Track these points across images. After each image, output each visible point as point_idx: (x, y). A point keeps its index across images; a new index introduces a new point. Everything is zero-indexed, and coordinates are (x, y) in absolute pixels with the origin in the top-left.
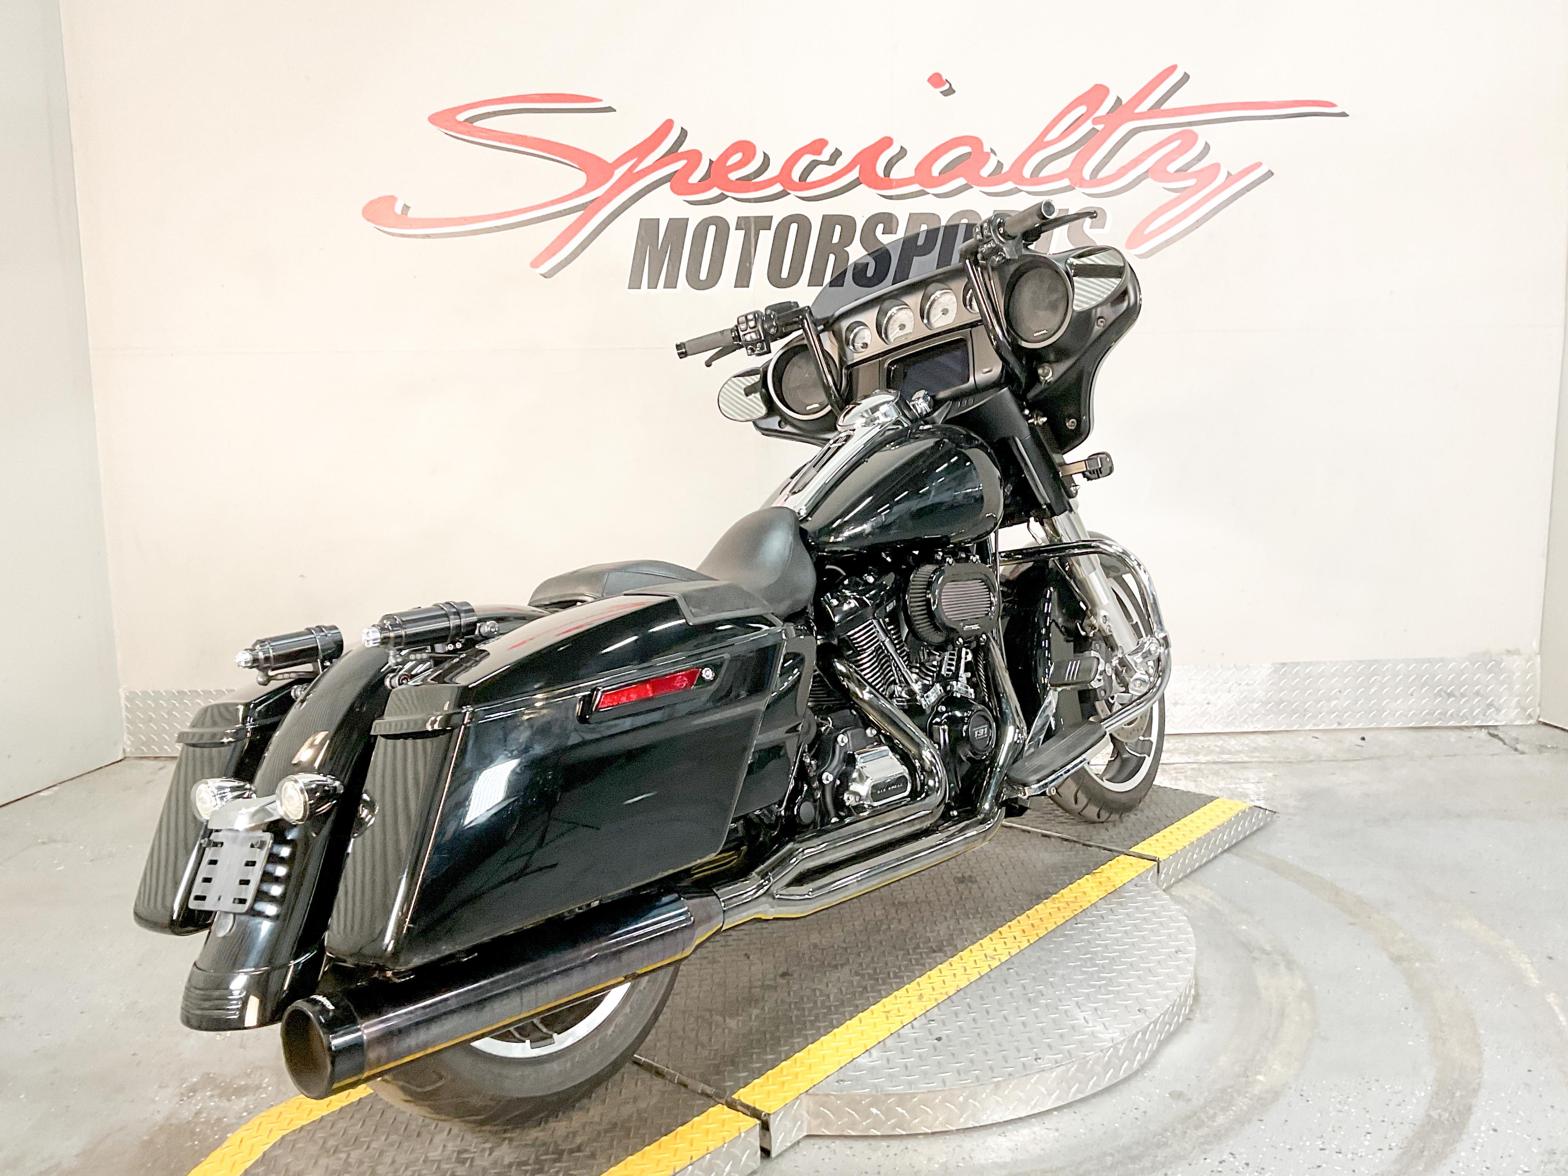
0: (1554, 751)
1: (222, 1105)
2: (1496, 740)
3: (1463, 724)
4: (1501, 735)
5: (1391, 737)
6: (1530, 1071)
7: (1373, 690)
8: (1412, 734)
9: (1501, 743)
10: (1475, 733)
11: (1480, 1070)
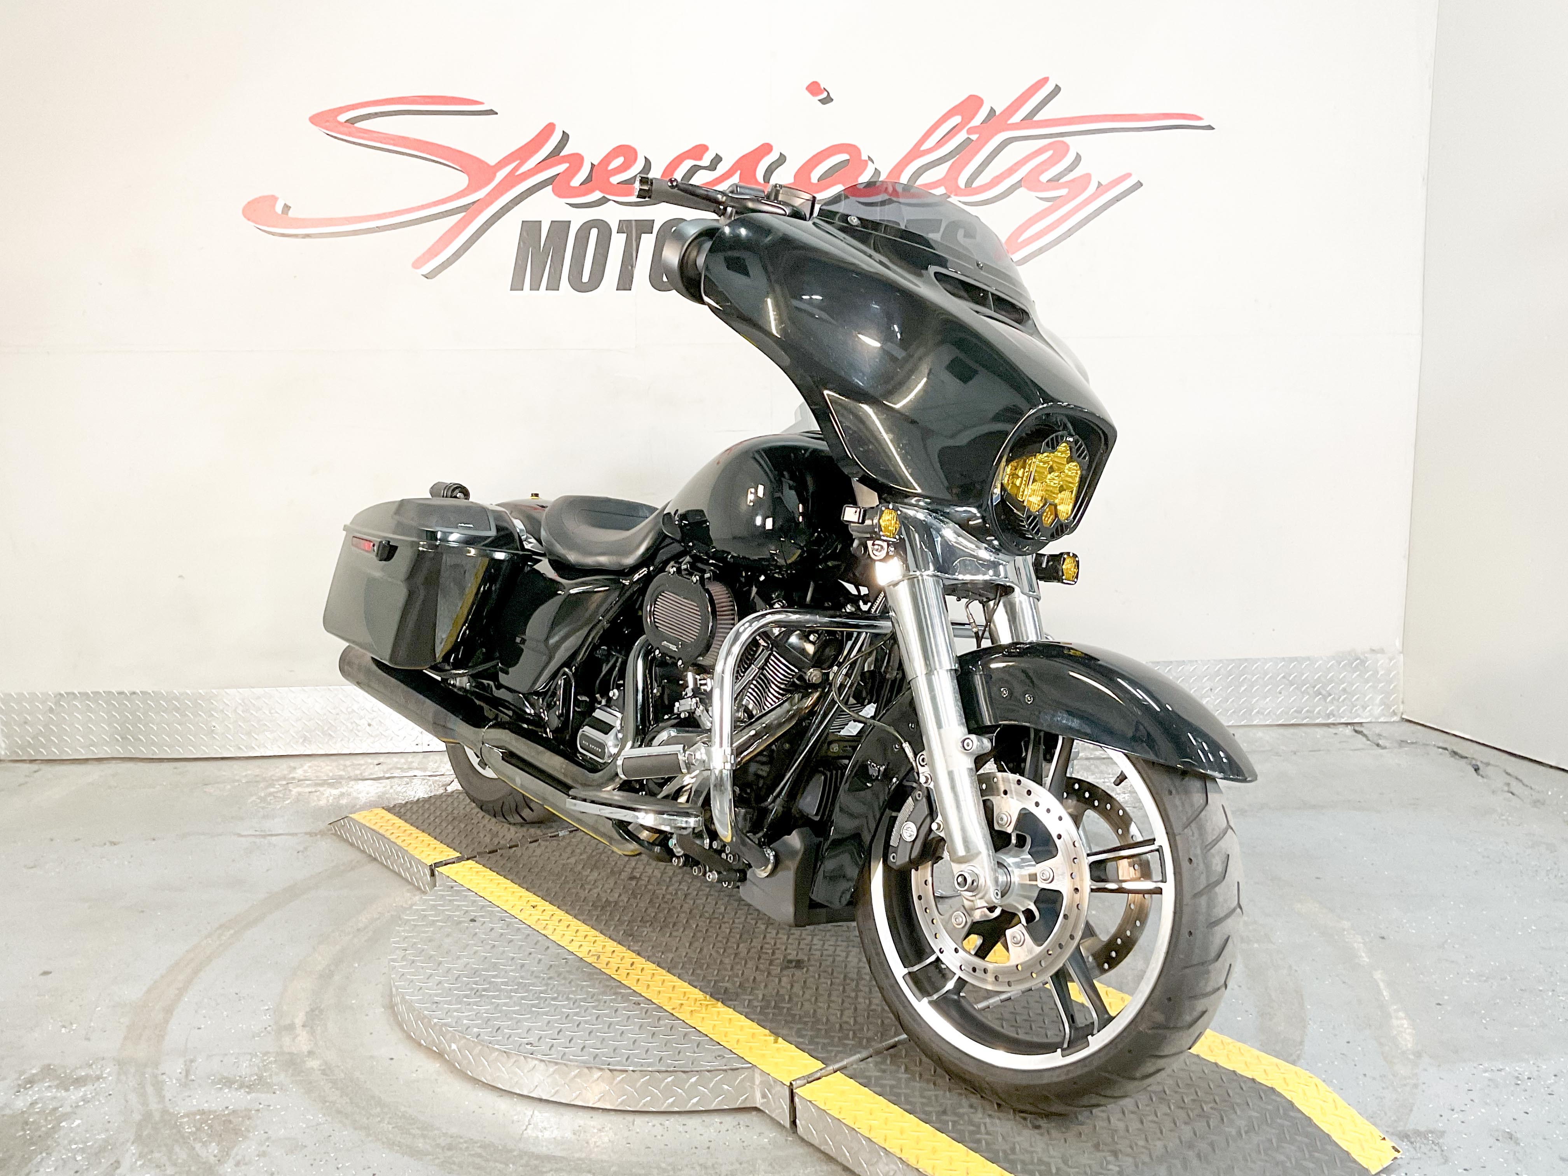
0: (1414, 746)
1: (59, 1094)
2: (1360, 736)
3: (1330, 721)
4: (1365, 732)
5: (1260, 734)
6: (1348, 1042)
7: (1243, 689)
8: (1281, 730)
9: (1364, 739)
10: (1341, 729)
11: (1302, 1043)
